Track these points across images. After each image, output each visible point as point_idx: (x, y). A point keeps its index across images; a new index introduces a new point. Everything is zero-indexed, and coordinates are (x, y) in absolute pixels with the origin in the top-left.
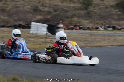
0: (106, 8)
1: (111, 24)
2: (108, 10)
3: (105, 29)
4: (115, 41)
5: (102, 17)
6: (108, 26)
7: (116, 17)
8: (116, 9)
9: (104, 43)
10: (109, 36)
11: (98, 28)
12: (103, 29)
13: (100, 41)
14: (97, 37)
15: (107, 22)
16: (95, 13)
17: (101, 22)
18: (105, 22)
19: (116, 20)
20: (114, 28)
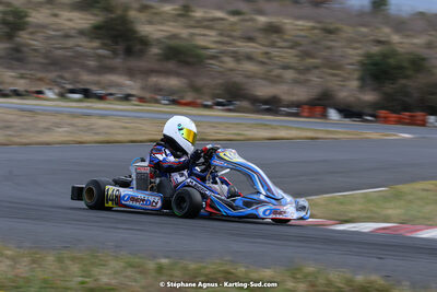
0: (67, 36)
1: (78, 82)
2: (70, 43)
3: (62, 96)
4: (89, 129)
5: (53, 63)
6: (70, 87)
7: (92, 63)
8: (90, 42)
9: (58, 135)
10: (74, 115)
11: (40, 92)
12: (56, 94)
13: (47, 129)
14: (40, 117)
15: (66, 75)
16: (35, 50)
17: (52, 75)
18: (62, 77)
19: (93, 71)
20: (87, 94)
